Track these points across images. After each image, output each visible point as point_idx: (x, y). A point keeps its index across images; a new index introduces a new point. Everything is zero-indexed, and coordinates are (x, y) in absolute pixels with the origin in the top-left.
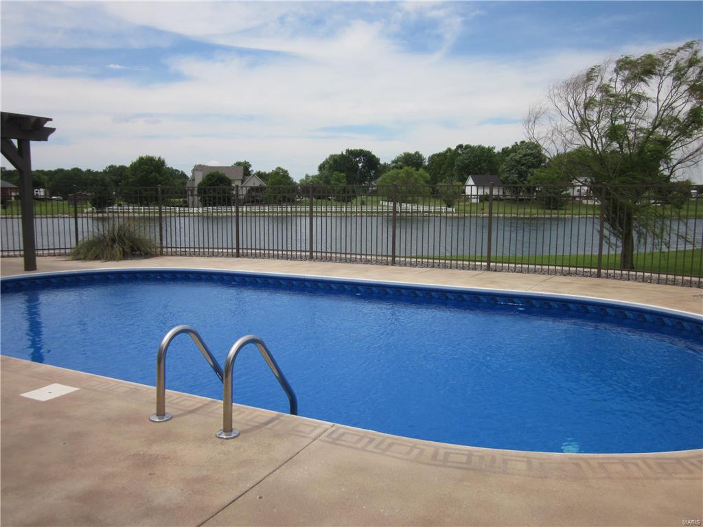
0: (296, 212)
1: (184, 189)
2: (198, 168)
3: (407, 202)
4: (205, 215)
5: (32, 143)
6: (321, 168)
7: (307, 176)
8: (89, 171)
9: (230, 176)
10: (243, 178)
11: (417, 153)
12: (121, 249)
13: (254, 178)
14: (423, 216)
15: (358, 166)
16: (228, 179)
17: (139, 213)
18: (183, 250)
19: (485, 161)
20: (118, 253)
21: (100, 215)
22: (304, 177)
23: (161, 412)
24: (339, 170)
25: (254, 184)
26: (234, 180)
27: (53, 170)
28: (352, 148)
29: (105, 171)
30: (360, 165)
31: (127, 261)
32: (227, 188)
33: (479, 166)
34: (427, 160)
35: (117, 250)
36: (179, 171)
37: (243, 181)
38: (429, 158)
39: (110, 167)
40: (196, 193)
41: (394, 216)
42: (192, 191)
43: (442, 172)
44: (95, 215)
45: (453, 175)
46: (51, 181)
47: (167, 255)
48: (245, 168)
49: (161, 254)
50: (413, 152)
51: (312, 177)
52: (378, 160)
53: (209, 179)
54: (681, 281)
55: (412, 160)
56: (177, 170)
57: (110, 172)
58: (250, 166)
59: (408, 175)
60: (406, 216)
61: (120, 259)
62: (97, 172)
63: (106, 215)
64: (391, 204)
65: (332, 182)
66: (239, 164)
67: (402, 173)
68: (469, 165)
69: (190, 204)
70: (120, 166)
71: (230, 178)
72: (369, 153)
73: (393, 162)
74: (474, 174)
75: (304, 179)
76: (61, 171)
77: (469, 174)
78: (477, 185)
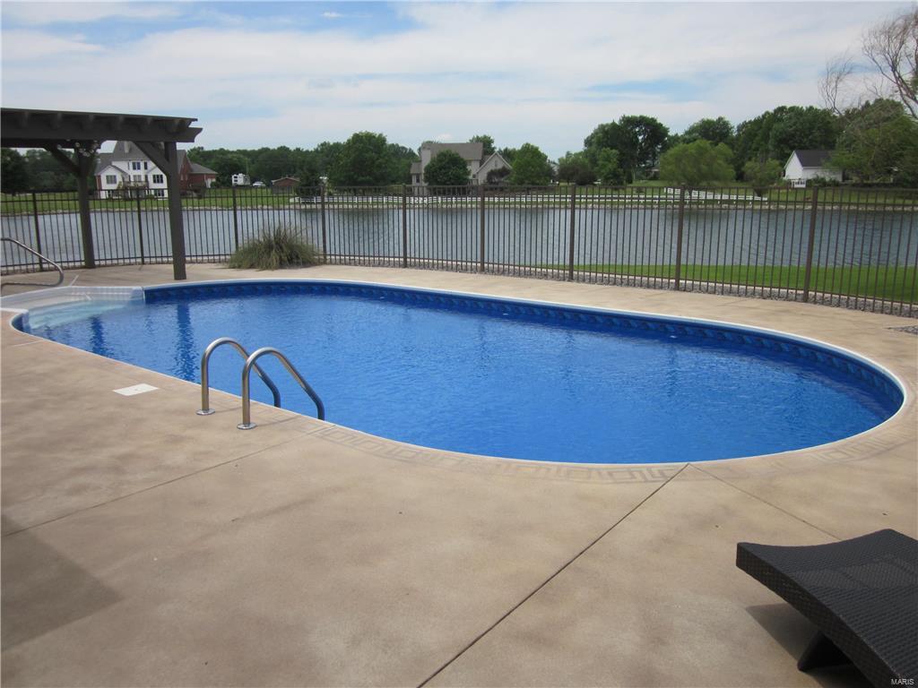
0: (549, 203)
1: (409, 173)
2: (428, 145)
3: (699, 189)
4: (435, 206)
6: (588, 142)
7: (568, 154)
8: (298, 150)
9: (464, 156)
10: (483, 157)
11: (720, 119)
12: (278, 258)
13: (496, 158)
14: (721, 209)
15: (638, 139)
16: (462, 159)
17: (353, 204)
18: (352, 258)
19: (819, 129)
20: (275, 261)
21: (308, 206)
22: (564, 155)
23: (205, 408)
24: (609, 146)
25: (496, 165)
26: (470, 161)
27: (256, 149)
28: (629, 114)
29: (316, 151)
30: (640, 138)
31: (283, 271)
32: (461, 172)
33: (810, 137)
34: (735, 129)
35: (274, 258)
36: (406, 149)
37: (482, 162)
38: (738, 127)
39: (322, 145)
40: (423, 177)
41: (682, 209)
42: (418, 176)
43: (753, 147)
44: (303, 207)
45: (767, 151)
46: (253, 163)
47: (331, 263)
48: (485, 144)
49: (325, 263)
50: (714, 118)
51: (576, 154)
52: (666, 131)
53: (441, 161)
54: (908, 309)
55: (712, 131)
56: (403, 148)
57: (322, 151)
58: (492, 141)
59: (701, 151)
60: (698, 209)
61: (276, 268)
62: (307, 151)
63: (314, 206)
64: (678, 191)
65: (600, 162)
66: (478, 139)
67: (692, 148)
68: (793, 136)
69: (416, 193)
70: (334, 144)
71: (465, 159)
72: (653, 120)
73: (687, 133)
74: (801, 148)
75: (565, 158)
76: (265, 150)
77: (792, 148)
78: (805, 163)
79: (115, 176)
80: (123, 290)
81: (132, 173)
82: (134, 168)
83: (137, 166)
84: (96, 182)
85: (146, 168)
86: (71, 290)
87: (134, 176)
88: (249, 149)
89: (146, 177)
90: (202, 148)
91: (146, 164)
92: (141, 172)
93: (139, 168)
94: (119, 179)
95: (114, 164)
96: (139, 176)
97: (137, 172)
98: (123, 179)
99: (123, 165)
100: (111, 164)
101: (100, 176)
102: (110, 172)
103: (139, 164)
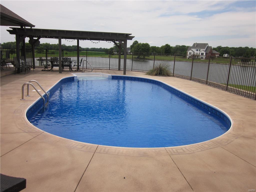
5: (127, 40)
27: (238, 47)
49: (173, 76)
76: (241, 48)
79: (191, 53)
80: (107, 75)
81: (196, 52)
82: (197, 51)
83: (197, 50)
84: (186, 53)
85: (200, 51)
86: (100, 74)
87: (196, 53)
88: (235, 47)
89: (199, 53)
90: (221, 46)
91: (200, 50)
92: (198, 52)
93: (198, 51)
94: (192, 53)
95: (192, 49)
96: (198, 53)
97: (197, 52)
98: (193, 53)
99: (194, 50)
100: (191, 49)
101: (187, 52)
102: (190, 51)
103: (198, 50)
